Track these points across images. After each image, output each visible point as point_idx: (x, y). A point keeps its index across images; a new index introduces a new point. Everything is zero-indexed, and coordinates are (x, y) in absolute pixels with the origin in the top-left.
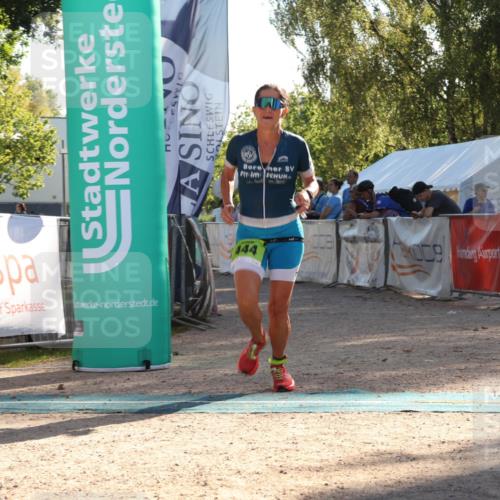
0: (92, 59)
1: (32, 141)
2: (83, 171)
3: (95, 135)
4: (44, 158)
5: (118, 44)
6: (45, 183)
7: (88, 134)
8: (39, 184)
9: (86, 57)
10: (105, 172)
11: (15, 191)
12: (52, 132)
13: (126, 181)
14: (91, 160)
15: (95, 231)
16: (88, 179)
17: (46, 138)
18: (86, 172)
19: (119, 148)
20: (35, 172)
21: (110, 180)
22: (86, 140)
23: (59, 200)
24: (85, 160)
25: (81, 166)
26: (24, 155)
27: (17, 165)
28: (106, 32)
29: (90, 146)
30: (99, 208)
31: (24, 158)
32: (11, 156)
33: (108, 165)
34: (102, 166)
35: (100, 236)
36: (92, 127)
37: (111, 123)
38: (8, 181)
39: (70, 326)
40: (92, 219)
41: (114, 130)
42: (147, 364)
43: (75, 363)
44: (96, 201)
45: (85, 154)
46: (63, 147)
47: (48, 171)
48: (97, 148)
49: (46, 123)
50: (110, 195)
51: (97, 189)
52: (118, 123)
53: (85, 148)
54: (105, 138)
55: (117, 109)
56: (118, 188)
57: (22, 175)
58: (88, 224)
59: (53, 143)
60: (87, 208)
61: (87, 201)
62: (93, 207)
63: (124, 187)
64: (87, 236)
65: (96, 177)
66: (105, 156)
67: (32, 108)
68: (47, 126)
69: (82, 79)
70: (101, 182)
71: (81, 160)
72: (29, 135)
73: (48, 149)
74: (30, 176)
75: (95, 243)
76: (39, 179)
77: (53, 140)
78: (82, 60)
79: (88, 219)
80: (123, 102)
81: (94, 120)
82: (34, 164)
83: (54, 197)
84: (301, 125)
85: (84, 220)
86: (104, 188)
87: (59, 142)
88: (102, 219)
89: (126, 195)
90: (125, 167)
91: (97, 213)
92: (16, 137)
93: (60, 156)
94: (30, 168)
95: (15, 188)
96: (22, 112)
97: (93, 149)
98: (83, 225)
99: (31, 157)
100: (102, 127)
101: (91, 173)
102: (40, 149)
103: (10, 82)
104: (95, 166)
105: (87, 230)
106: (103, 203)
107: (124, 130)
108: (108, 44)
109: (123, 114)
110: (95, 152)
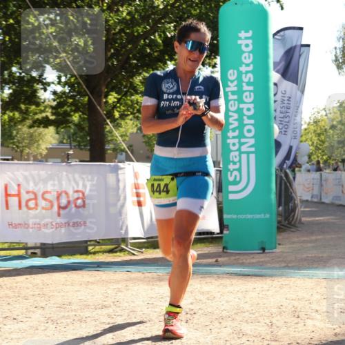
0: (235, 83)
2: (229, 144)
3: (236, 124)
5: (250, 75)
7: (233, 124)
9: (232, 82)
10: (241, 144)
13: (253, 149)
14: (234, 137)
15: (236, 176)
16: (232, 148)
18: (231, 145)
19: (249, 131)
21: (244, 148)
22: (231, 127)
23: (214, 159)
24: (231, 137)
25: (228, 141)
28: (243, 69)
29: (234, 130)
30: (238, 164)
33: (243, 140)
34: (240, 141)
35: (238, 179)
36: (235, 120)
37: (245, 118)
39: (222, 225)
40: (234, 170)
41: (246, 121)
42: (263, 249)
43: (224, 248)
44: (236, 160)
45: (230, 134)
48: (237, 131)
50: (244, 156)
51: (237, 153)
52: (249, 118)
53: (231, 131)
54: (241, 126)
55: (249, 110)
56: (248, 153)
58: (232, 172)
60: (231, 164)
61: (231, 160)
62: (235, 163)
63: (252, 152)
64: (231, 179)
65: (237, 147)
66: (241, 136)
69: (230, 93)
70: (239, 150)
71: (229, 138)
75: (236, 183)
78: (229, 83)
79: (232, 170)
80: (251, 106)
81: (236, 116)
85: (229, 170)
86: (241, 153)
88: (239, 170)
89: (252, 157)
90: (252, 141)
91: (237, 166)
93: (215, 135)
97: (235, 132)
98: (229, 173)
100: (240, 120)
101: (234, 144)
104: (236, 141)
105: (231, 175)
106: (240, 161)
107: (252, 122)
108: (244, 75)
109: (252, 113)
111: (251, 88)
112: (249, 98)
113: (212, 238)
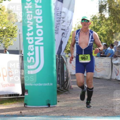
1: (9, 29)
2: (28, 40)
3: (32, 28)
4: (13, 35)
6: (14, 44)
7: (30, 28)
8: (12, 44)
9: (29, 2)
10: (35, 40)
11: (4, 46)
12: (16, 27)
13: (42, 44)
14: (30, 36)
15: (32, 60)
16: (29, 43)
17: (14, 29)
19: (40, 32)
20: (11, 40)
21: (37, 43)
23: (18, 49)
24: (28, 36)
25: (27, 38)
26: (7, 34)
27: (5, 37)
29: (30, 32)
30: (33, 52)
31: (7, 35)
32: (3, 34)
33: (36, 38)
34: (34, 38)
35: (33, 61)
36: (31, 26)
37: (37, 24)
38: (2, 43)
39: (24, 90)
40: (31, 56)
41: (38, 26)
42: (49, 105)
43: (25, 104)
44: (32, 50)
45: (28, 34)
46: (20, 32)
47: (15, 39)
48: (32, 32)
49: (14, 24)
50: (37, 48)
51: (33, 46)
52: (40, 24)
53: (28, 32)
55: (39, 20)
56: (39, 46)
57: (6, 41)
58: (29, 57)
59: (16, 30)
60: (29, 52)
61: (29, 50)
62: (31, 52)
65: (32, 42)
67: (9, 19)
68: (14, 25)
70: (34, 44)
71: (27, 36)
72: (8, 28)
73: (14, 32)
74: (9, 41)
76: (12, 42)
77: (16, 29)
79: (29, 56)
82: (10, 37)
83: (17, 48)
84: (98, 26)
85: (28, 56)
86: (35, 46)
87: (18, 30)
88: (34, 56)
89: (42, 48)
91: (33, 54)
92: (4, 28)
93: (19, 35)
94: (9, 38)
95: (4, 45)
96: (6, 20)
97: (31, 33)
99: (9, 35)
101: (31, 41)
102: (12, 32)
103: (2, 10)
104: (32, 38)
106: (34, 51)
107: (41, 27)
109: (41, 21)
110: (32, 34)
111: (40, 7)
112: (39, 13)
113: (18, 98)
